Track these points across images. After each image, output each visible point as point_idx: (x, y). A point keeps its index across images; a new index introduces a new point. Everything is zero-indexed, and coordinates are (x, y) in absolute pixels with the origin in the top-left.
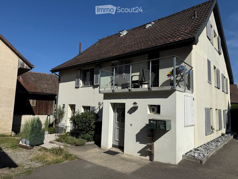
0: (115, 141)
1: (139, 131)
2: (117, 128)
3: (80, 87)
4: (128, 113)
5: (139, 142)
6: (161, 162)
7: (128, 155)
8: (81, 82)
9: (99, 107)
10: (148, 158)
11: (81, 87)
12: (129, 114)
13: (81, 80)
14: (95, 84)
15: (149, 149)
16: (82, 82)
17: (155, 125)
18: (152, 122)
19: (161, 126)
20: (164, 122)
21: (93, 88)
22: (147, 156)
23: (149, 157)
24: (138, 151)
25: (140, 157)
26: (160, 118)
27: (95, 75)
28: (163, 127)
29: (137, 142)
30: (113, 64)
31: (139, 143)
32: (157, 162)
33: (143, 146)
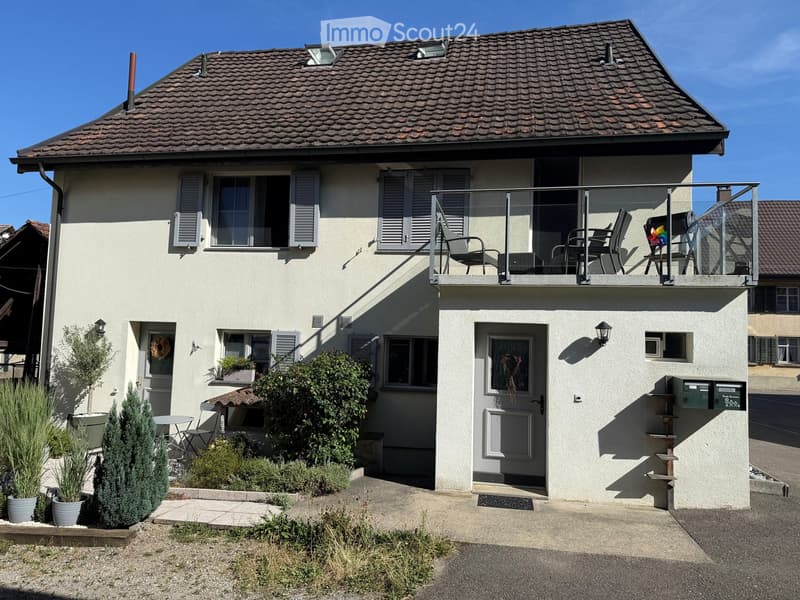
0: (485, 457)
1: (613, 418)
2: (492, 413)
3: (200, 250)
4: (563, 361)
5: (613, 455)
6: (699, 507)
7: (565, 500)
8: (205, 228)
9: (318, 334)
10: (649, 500)
11: (206, 250)
12: (568, 362)
13: (206, 221)
14: (293, 243)
15: (652, 473)
16: (209, 229)
17: (706, 397)
18: (695, 387)
19: (727, 400)
20: (739, 386)
21: (279, 258)
22: (644, 495)
23: (652, 498)
24: (610, 483)
25: (618, 500)
26: (693, 372)
27: (293, 207)
28: (734, 400)
29: (605, 455)
30: (382, 171)
31: (614, 458)
32: (686, 509)
33: (630, 465)
